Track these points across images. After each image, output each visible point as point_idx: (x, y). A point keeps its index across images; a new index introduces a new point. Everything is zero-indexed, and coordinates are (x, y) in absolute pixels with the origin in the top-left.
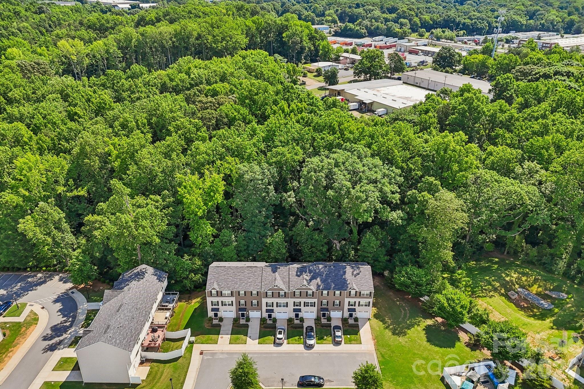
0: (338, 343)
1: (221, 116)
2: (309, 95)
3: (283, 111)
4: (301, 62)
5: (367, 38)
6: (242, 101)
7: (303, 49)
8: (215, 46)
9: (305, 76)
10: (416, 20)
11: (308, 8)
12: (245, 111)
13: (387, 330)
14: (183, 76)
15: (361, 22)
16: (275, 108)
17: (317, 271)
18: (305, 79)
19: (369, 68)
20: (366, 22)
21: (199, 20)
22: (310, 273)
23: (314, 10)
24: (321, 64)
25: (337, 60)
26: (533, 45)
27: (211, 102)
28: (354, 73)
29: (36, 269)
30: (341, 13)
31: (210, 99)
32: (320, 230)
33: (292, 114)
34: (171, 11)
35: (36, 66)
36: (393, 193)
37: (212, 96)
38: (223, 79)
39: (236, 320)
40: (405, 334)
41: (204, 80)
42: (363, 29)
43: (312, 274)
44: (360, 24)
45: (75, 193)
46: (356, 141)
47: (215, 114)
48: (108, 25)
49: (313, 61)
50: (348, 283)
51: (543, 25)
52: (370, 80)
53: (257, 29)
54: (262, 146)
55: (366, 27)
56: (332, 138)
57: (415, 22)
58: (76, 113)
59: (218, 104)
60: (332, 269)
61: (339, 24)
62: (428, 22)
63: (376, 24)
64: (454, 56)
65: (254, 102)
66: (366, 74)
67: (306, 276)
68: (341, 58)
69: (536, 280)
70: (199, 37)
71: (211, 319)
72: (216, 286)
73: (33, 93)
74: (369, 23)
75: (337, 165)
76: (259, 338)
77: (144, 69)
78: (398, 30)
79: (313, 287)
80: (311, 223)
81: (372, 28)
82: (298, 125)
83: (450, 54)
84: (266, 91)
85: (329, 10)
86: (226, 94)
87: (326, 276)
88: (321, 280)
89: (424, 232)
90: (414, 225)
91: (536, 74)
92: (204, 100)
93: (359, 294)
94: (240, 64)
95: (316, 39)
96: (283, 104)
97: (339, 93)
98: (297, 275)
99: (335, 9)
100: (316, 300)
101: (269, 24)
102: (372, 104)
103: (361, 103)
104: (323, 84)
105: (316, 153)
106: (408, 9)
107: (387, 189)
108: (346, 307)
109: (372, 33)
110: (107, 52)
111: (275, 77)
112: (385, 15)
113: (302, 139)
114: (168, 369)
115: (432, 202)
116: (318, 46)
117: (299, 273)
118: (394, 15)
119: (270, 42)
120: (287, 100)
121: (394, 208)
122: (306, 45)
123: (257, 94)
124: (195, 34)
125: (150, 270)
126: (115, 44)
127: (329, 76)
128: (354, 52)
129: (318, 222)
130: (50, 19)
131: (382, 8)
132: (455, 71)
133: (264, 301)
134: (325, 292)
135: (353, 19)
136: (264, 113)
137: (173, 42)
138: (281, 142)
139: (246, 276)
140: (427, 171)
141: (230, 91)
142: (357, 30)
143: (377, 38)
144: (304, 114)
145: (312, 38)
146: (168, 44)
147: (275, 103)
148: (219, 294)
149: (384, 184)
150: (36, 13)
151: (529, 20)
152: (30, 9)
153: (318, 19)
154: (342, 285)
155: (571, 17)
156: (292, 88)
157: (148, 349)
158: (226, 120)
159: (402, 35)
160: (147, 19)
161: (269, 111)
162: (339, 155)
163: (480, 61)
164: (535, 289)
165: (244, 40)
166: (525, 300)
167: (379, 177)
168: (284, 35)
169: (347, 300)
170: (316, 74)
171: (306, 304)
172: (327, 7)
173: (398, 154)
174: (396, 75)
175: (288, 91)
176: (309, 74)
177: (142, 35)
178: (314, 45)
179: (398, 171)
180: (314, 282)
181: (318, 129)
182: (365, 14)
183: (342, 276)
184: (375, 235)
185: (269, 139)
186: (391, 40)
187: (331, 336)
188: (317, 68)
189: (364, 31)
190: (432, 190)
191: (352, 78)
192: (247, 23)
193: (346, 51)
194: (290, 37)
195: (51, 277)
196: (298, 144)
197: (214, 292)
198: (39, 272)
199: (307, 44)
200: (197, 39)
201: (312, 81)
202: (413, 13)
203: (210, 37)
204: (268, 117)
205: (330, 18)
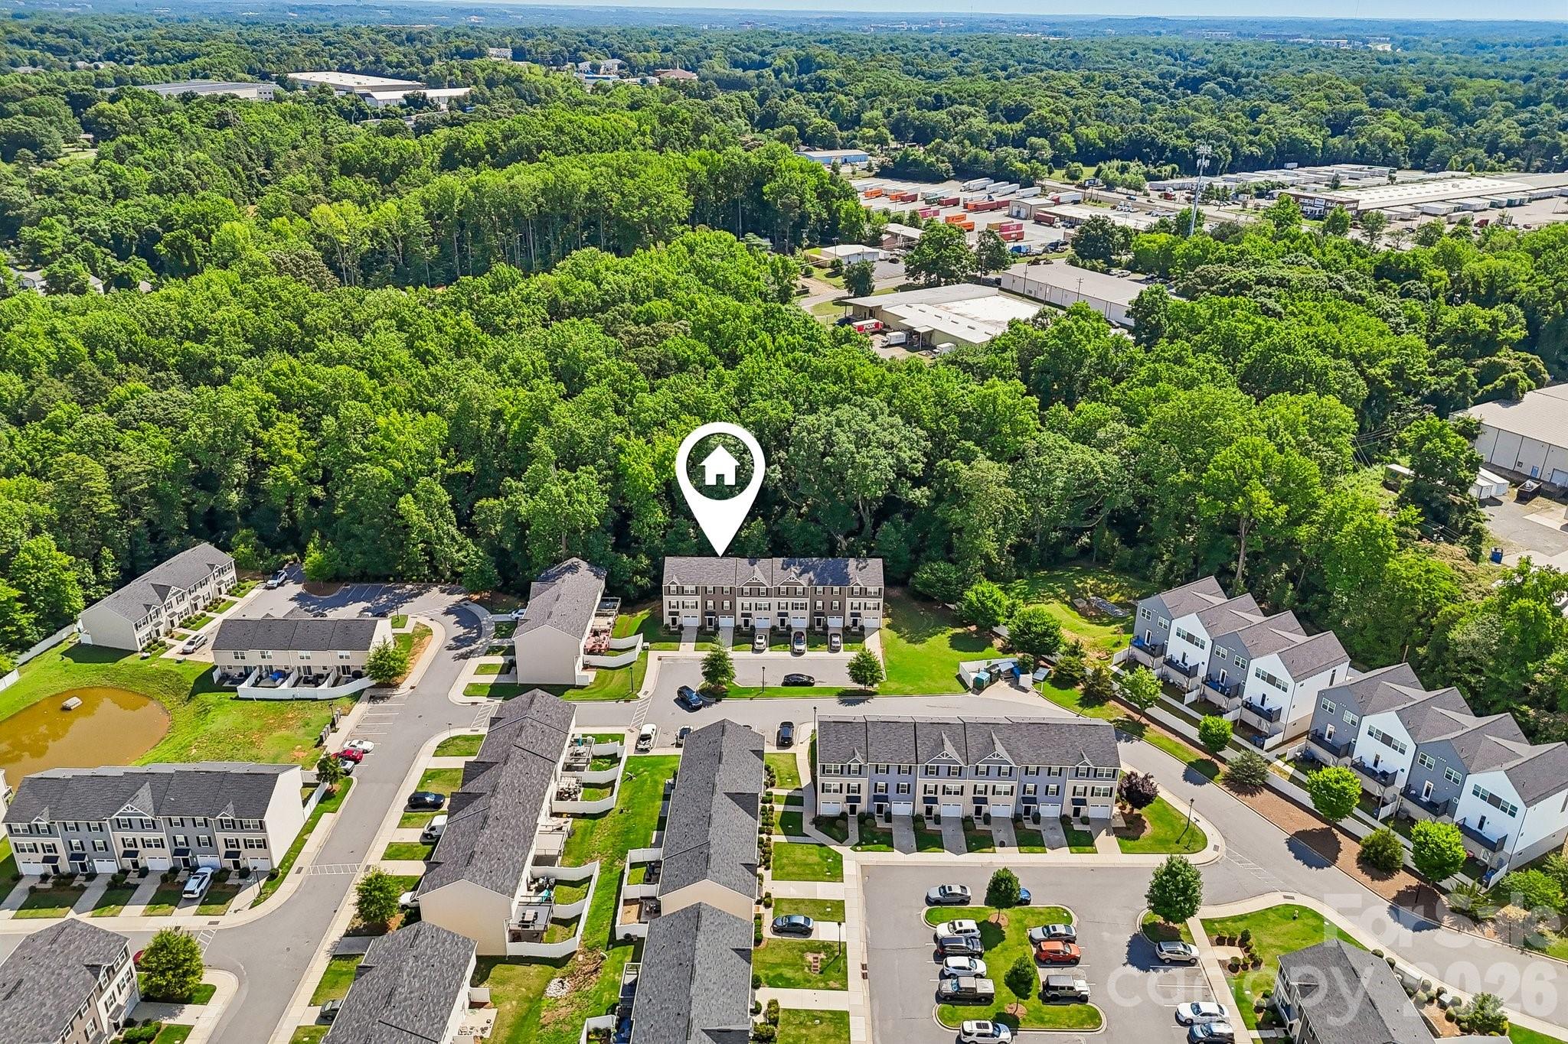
0: (836, 650)
1: (666, 356)
2: (806, 322)
3: (765, 349)
4: (800, 246)
5: (952, 182)
6: (697, 332)
7: (804, 217)
8: (627, 215)
9: (808, 274)
10: (1067, 139)
11: (822, 105)
12: (703, 348)
13: (899, 638)
14: (589, 286)
15: (939, 145)
16: (751, 343)
17: (809, 564)
18: (807, 282)
19: (935, 262)
20: (951, 146)
21: (589, 157)
22: (800, 566)
23: (837, 109)
24: (842, 251)
25: (875, 241)
26: (1290, 210)
27: (646, 334)
28: (907, 270)
29: (401, 578)
30: (898, 121)
31: (644, 328)
32: (817, 521)
33: (778, 354)
34: (518, 126)
35: (302, 262)
36: (915, 461)
37: (648, 323)
38: (660, 292)
39: (701, 629)
40: (924, 641)
41: (628, 296)
42: (943, 162)
43: (802, 567)
44: (936, 151)
45: (459, 468)
46: (870, 394)
47: (657, 352)
48: (386, 161)
49: (827, 242)
50: (850, 576)
51: (1363, 149)
52: (938, 285)
53: (710, 173)
54: (734, 401)
55: (952, 157)
56: (836, 388)
57: (1063, 144)
58: (428, 351)
59: (658, 335)
61: (893, 145)
62: (1094, 145)
63: (973, 150)
64: (1112, 235)
65: (718, 334)
66: (929, 274)
67: (795, 570)
68: (884, 237)
69: (1120, 587)
70: (593, 195)
71: (667, 626)
72: (675, 580)
73: (344, 317)
74: (956, 148)
75: (839, 424)
76: (733, 645)
77: (517, 272)
78: (1019, 165)
79: (803, 582)
80: (804, 509)
81: (964, 159)
82: (787, 371)
83: (1105, 232)
84: (737, 316)
85: (872, 108)
86: (669, 320)
87: (821, 569)
88: (814, 574)
89: (957, 515)
90: (943, 506)
91: (1225, 281)
92: (634, 329)
93: (864, 593)
94: (686, 264)
95: (834, 196)
96: (765, 337)
97: (872, 312)
98: (783, 569)
99: (885, 108)
100: (807, 600)
101: (734, 164)
102: (931, 333)
103: (911, 332)
104: (845, 293)
105: (812, 410)
106: (1051, 111)
107: (905, 455)
108: (848, 611)
109: (965, 171)
110: (405, 224)
111: (749, 286)
112: (996, 126)
113: (792, 390)
114: (619, 675)
115: (964, 471)
116: (838, 210)
117: (785, 567)
118: (1019, 126)
119: (735, 202)
120: (770, 331)
121: (917, 483)
122: (811, 210)
123: (722, 322)
124: (585, 188)
125: (584, 565)
126: (421, 209)
127: (855, 277)
128: (913, 222)
129: (814, 508)
130: (246, 140)
131: (991, 109)
132: (1119, 264)
133: (739, 600)
134: (820, 588)
135: (923, 135)
136: (733, 352)
137: (539, 206)
138: (761, 394)
140: (966, 434)
141: (675, 315)
142: (931, 164)
143: (972, 182)
144: (798, 354)
145: (823, 194)
146: (529, 210)
147: (752, 335)
148: (681, 591)
149: (900, 449)
150: (213, 127)
151: (1333, 136)
152: (199, 118)
153: (845, 134)
154: (843, 579)
155: (1428, 131)
156: (779, 310)
157: (591, 652)
158: (674, 362)
159: (1028, 176)
160: (468, 145)
161: (742, 348)
162: (844, 412)
163: (1160, 247)
164: (1115, 598)
165: (682, 203)
166: (1096, 609)
167: (897, 440)
168: (766, 189)
169: (849, 601)
170: (830, 270)
171: (795, 607)
172: (867, 103)
173: (926, 411)
174: (993, 275)
175: (773, 317)
176: (816, 271)
177: (475, 189)
178: (828, 208)
179: (924, 433)
180: (806, 576)
181: (817, 376)
182: (953, 124)
183: (843, 569)
184: (897, 527)
185: (743, 390)
186: (1002, 190)
187: (827, 643)
188: (833, 258)
189: (945, 166)
190: (968, 458)
191: (903, 281)
192: (689, 165)
193: (898, 220)
194: (779, 193)
195: (427, 589)
196: (786, 398)
197: (673, 588)
198: (407, 582)
199: (813, 207)
200: (588, 198)
201: (821, 285)
202: (1064, 121)
203: (616, 198)
204: (742, 357)
205: (872, 132)
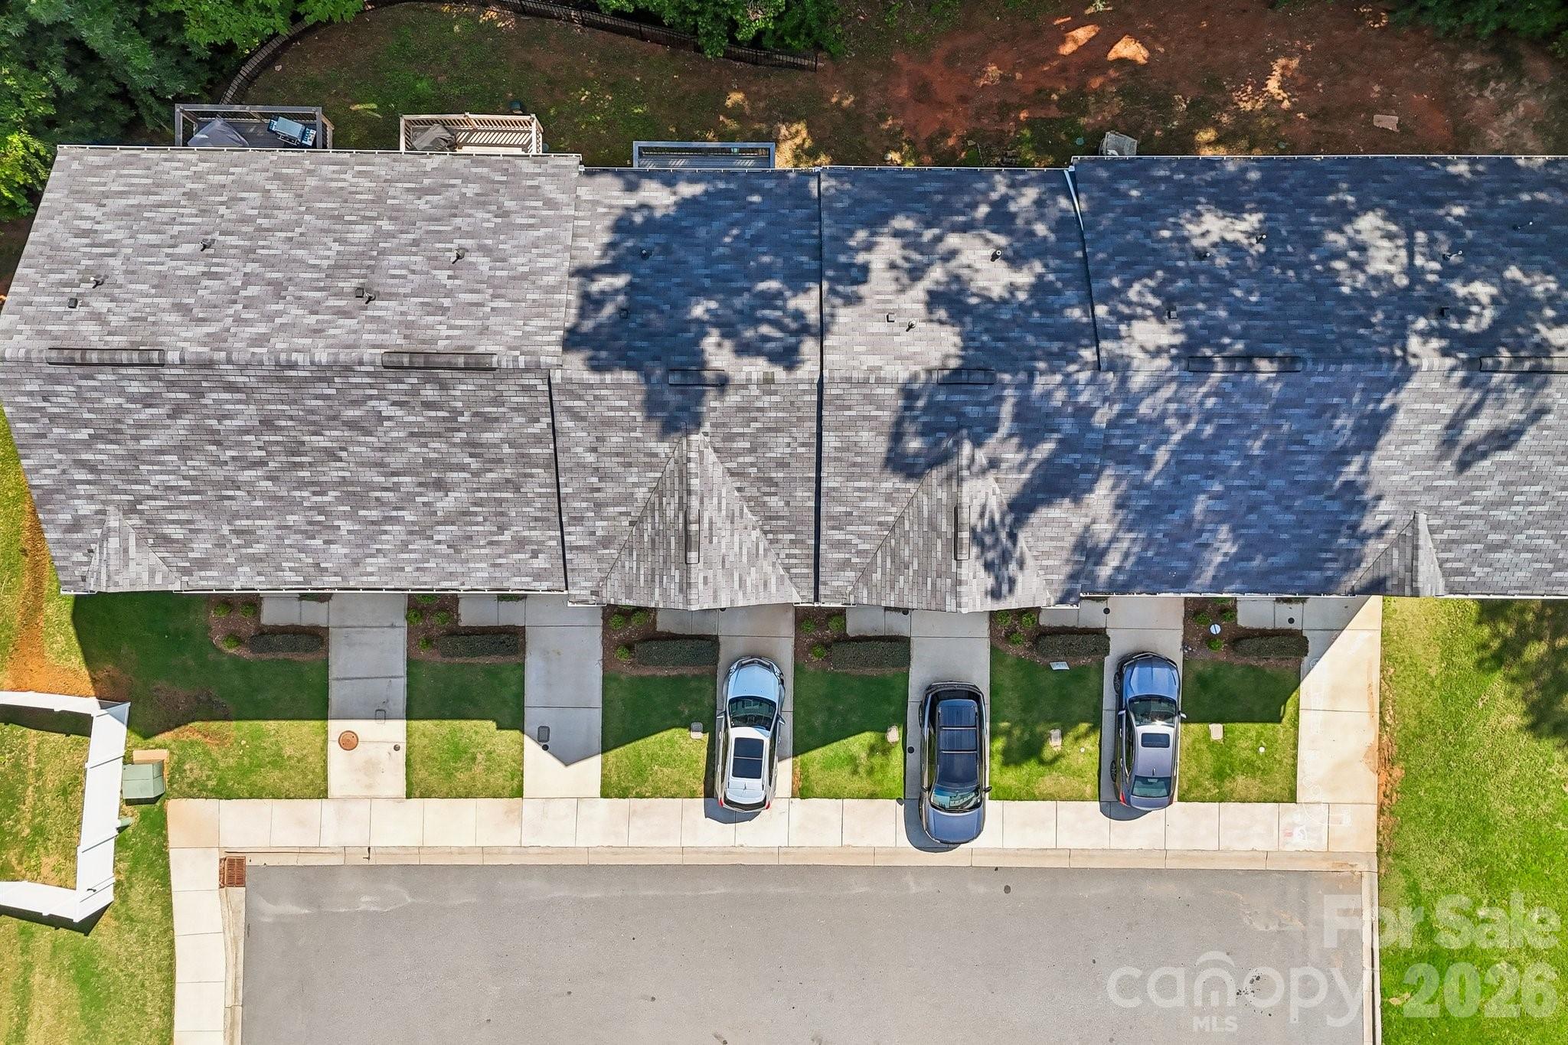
13: (1497, 683)
17: (1102, 417)
22: (1028, 438)
43: (1046, 448)
50: (1369, 523)
60: (1258, 394)
76: (605, 749)
87: (1179, 463)
88: (1119, 505)
98: (899, 463)
117: (914, 444)
139: (396, 461)
180: (1054, 524)
183: (1339, 457)
187: (1097, 725)
